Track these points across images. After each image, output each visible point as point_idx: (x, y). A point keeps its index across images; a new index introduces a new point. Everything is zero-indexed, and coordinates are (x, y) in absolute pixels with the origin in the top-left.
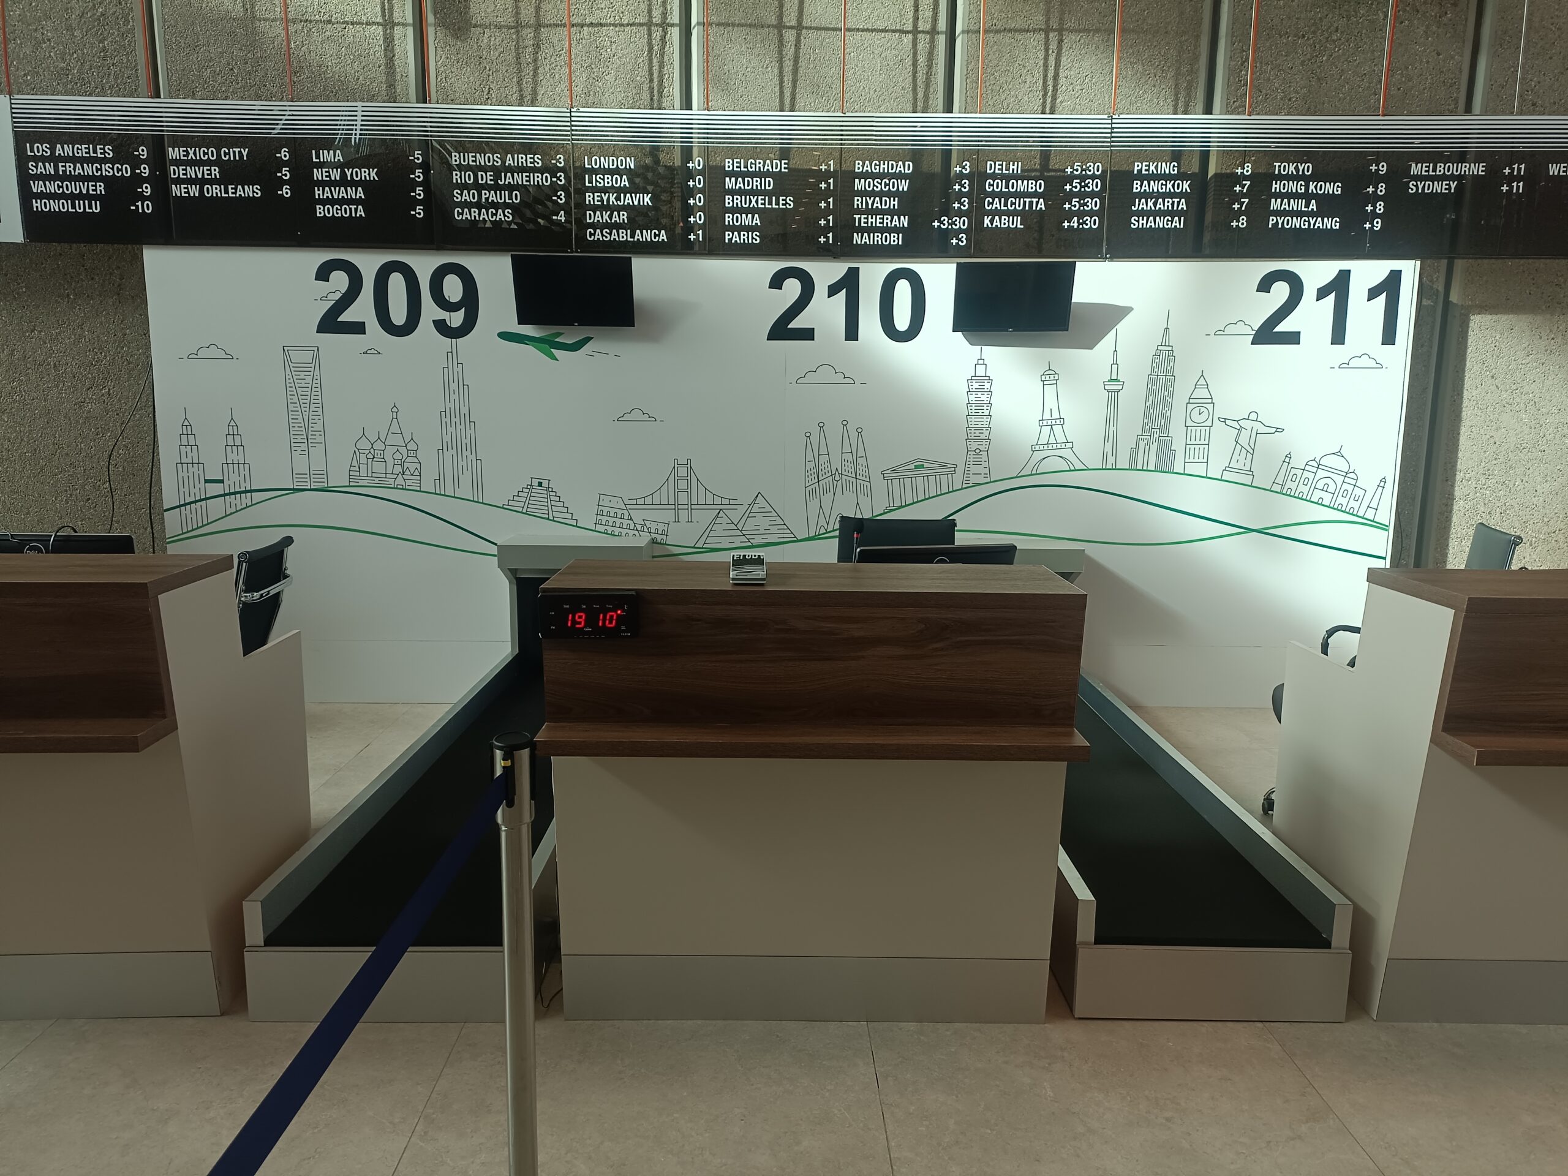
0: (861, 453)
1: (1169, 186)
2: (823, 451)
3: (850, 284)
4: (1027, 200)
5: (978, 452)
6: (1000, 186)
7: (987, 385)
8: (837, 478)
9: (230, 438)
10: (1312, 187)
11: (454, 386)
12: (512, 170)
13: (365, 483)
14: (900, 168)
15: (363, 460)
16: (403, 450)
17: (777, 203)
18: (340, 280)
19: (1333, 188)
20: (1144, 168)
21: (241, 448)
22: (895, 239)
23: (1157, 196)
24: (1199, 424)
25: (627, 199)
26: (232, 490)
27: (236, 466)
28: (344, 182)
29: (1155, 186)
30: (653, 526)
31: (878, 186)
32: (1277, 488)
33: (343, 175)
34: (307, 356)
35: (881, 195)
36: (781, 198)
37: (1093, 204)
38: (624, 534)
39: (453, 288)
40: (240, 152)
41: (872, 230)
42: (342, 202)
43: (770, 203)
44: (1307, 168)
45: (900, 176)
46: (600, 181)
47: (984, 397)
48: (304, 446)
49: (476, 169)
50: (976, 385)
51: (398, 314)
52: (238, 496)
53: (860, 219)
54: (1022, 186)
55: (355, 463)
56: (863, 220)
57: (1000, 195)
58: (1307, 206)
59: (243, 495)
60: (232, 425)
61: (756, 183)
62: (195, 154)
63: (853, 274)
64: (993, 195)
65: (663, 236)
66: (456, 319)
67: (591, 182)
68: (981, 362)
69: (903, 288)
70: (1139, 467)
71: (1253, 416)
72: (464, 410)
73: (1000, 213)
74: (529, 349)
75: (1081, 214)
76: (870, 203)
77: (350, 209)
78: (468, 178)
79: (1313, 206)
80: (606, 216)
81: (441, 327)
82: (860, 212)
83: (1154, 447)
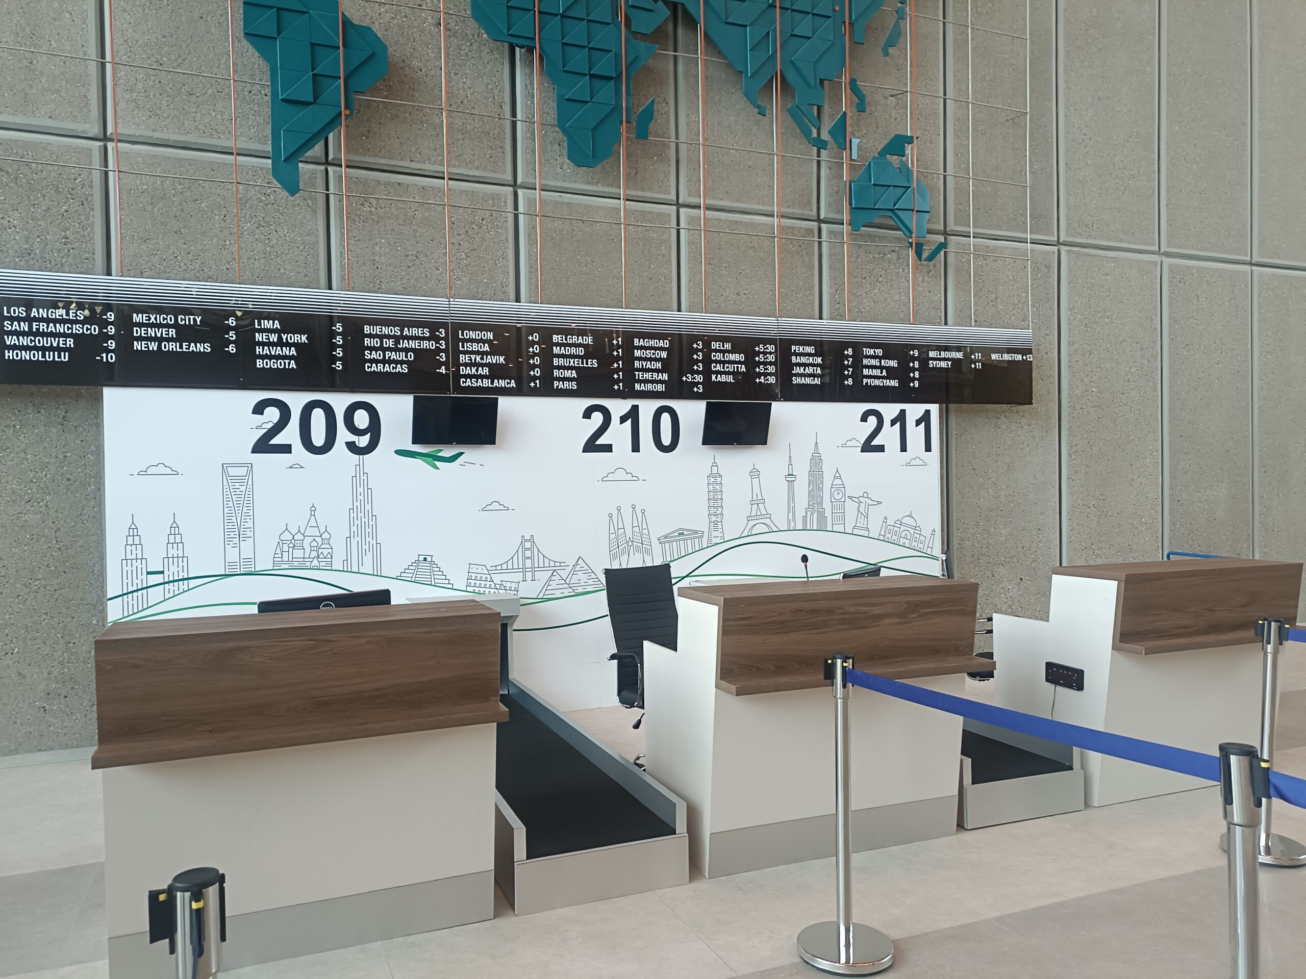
0: (645, 526)
1: (811, 359)
2: (621, 526)
3: (633, 415)
4: (736, 366)
5: (716, 523)
6: (719, 357)
7: (719, 479)
8: (630, 544)
9: (172, 537)
10: (883, 362)
11: (360, 490)
12: (409, 338)
13: (286, 566)
14: (661, 344)
15: (286, 548)
16: (319, 540)
17: (587, 364)
18: (272, 415)
19: (893, 363)
20: (797, 349)
21: (180, 545)
22: (660, 388)
23: (805, 365)
24: (838, 501)
25: (489, 359)
26: (171, 579)
27: (175, 559)
28: (280, 343)
29: (804, 360)
30: (508, 585)
31: (649, 354)
32: (882, 538)
33: (280, 338)
34: (243, 471)
35: (651, 359)
36: (589, 360)
37: (771, 369)
38: (487, 592)
39: (362, 419)
40: (194, 319)
41: (646, 381)
42: (278, 357)
43: (582, 364)
44: (879, 352)
45: (662, 349)
46: (469, 346)
47: (717, 487)
48: (236, 541)
49: (382, 337)
50: (712, 480)
51: (318, 437)
52: (176, 584)
53: (639, 374)
54: (732, 357)
55: (278, 551)
56: (640, 376)
57: (720, 362)
58: (881, 373)
59: (181, 583)
60: (175, 526)
61: (573, 351)
62: (156, 318)
63: (635, 409)
64: (716, 362)
65: (513, 384)
66: (363, 441)
67: (463, 347)
68: (715, 464)
69: (666, 418)
70: (808, 528)
71: (866, 495)
72: (368, 507)
73: (721, 373)
74: (418, 462)
75: (766, 375)
76: (644, 364)
77: (285, 363)
78: (375, 342)
79: (884, 373)
80: (474, 370)
81: (351, 446)
82: (639, 370)
83: (815, 515)
